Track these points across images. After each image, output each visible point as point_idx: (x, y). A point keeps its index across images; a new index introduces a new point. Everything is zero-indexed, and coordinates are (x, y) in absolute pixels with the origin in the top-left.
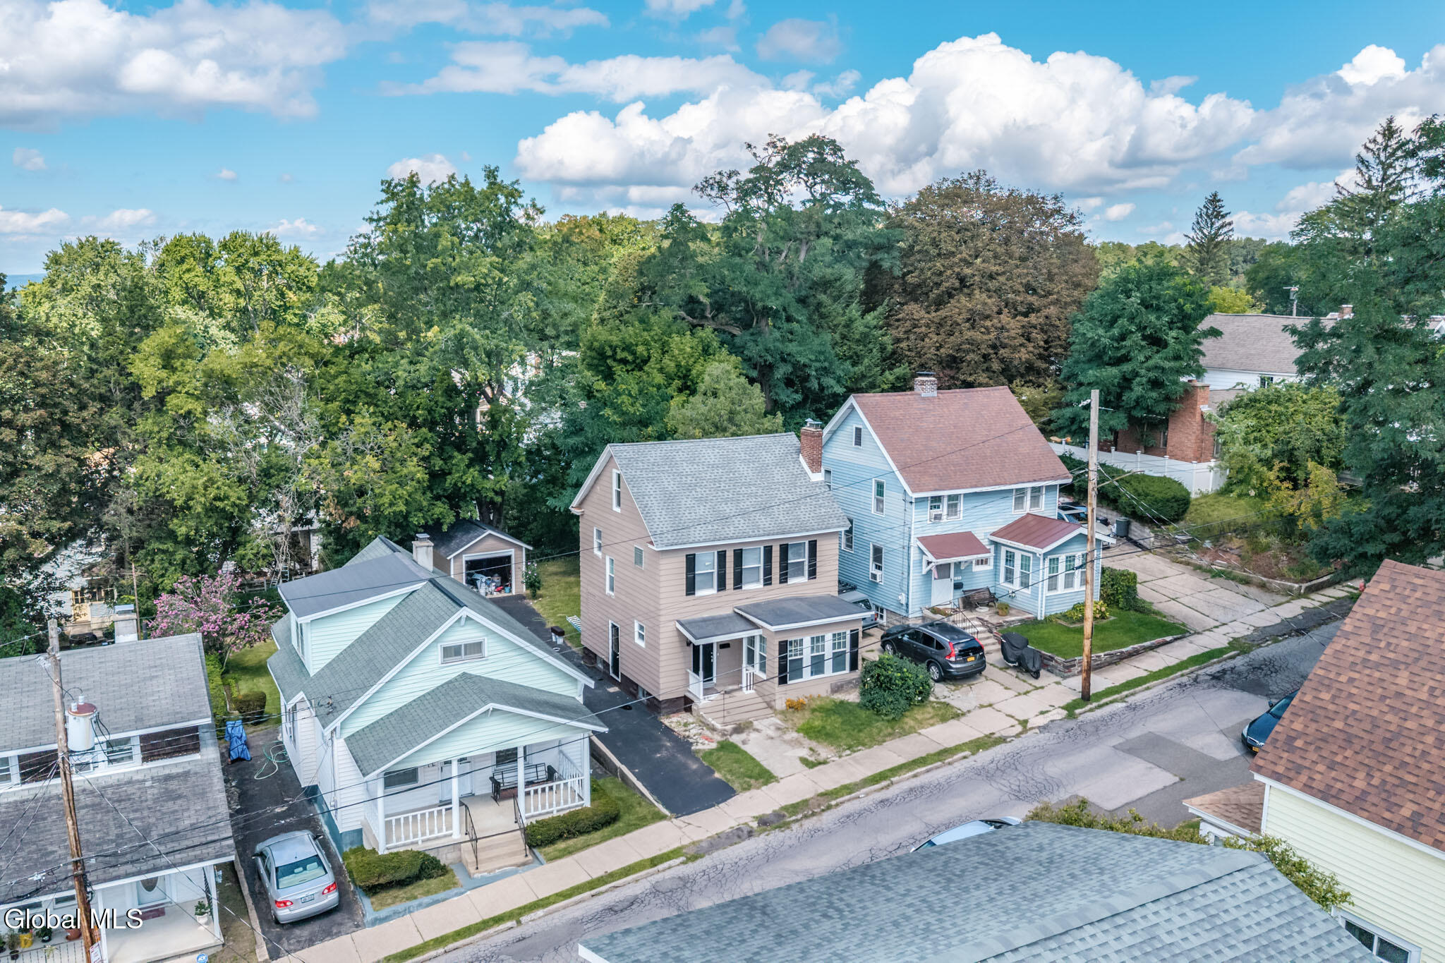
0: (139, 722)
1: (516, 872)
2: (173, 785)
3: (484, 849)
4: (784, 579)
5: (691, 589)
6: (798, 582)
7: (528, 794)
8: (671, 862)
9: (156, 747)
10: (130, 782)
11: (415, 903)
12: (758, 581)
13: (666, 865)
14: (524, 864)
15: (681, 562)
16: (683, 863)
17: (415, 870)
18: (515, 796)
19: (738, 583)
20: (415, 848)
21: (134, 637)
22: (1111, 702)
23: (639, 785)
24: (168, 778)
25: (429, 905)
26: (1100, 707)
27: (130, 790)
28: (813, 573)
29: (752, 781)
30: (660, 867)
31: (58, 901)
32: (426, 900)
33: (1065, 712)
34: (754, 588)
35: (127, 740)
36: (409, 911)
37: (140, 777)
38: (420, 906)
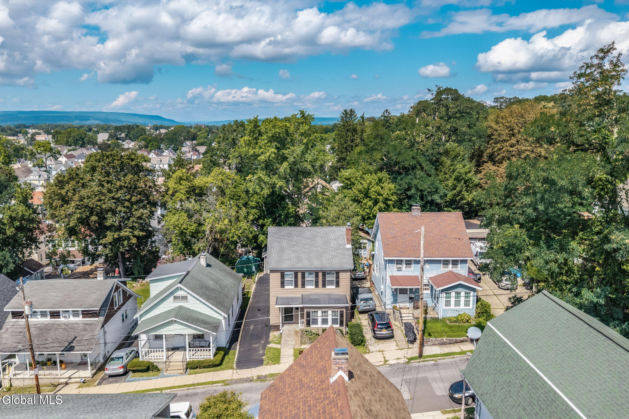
0: (80, 306)
1: (177, 376)
2: (87, 327)
3: (172, 366)
4: (324, 285)
5: (283, 285)
6: (331, 288)
7: (190, 350)
8: (218, 384)
9: (86, 314)
10: (77, 324)
11: (142, 378)
12: (313, 285)
13: (216, 385)
14: (182, 373)
15: (279, 275)
16: (222, 386)
17: (145, 368)
18: (185, 350)
19: (303, 285)
20: (150, 360)
21: (102, 279)
22: (431, 360)
23: (237, 355)
24: (87, 324)
25: (146, 380)
26: (424, 361)
27: (75, 326)
28: (338, 285)
29: (271, 362)
30: (214, 385)
31: (40, 355)
32: (145, 378)
33: (407, 360)
34: (310, 287)
35: (78, 311)
36: (139, 380)
37: (79, 322)
38: (143, 379)
